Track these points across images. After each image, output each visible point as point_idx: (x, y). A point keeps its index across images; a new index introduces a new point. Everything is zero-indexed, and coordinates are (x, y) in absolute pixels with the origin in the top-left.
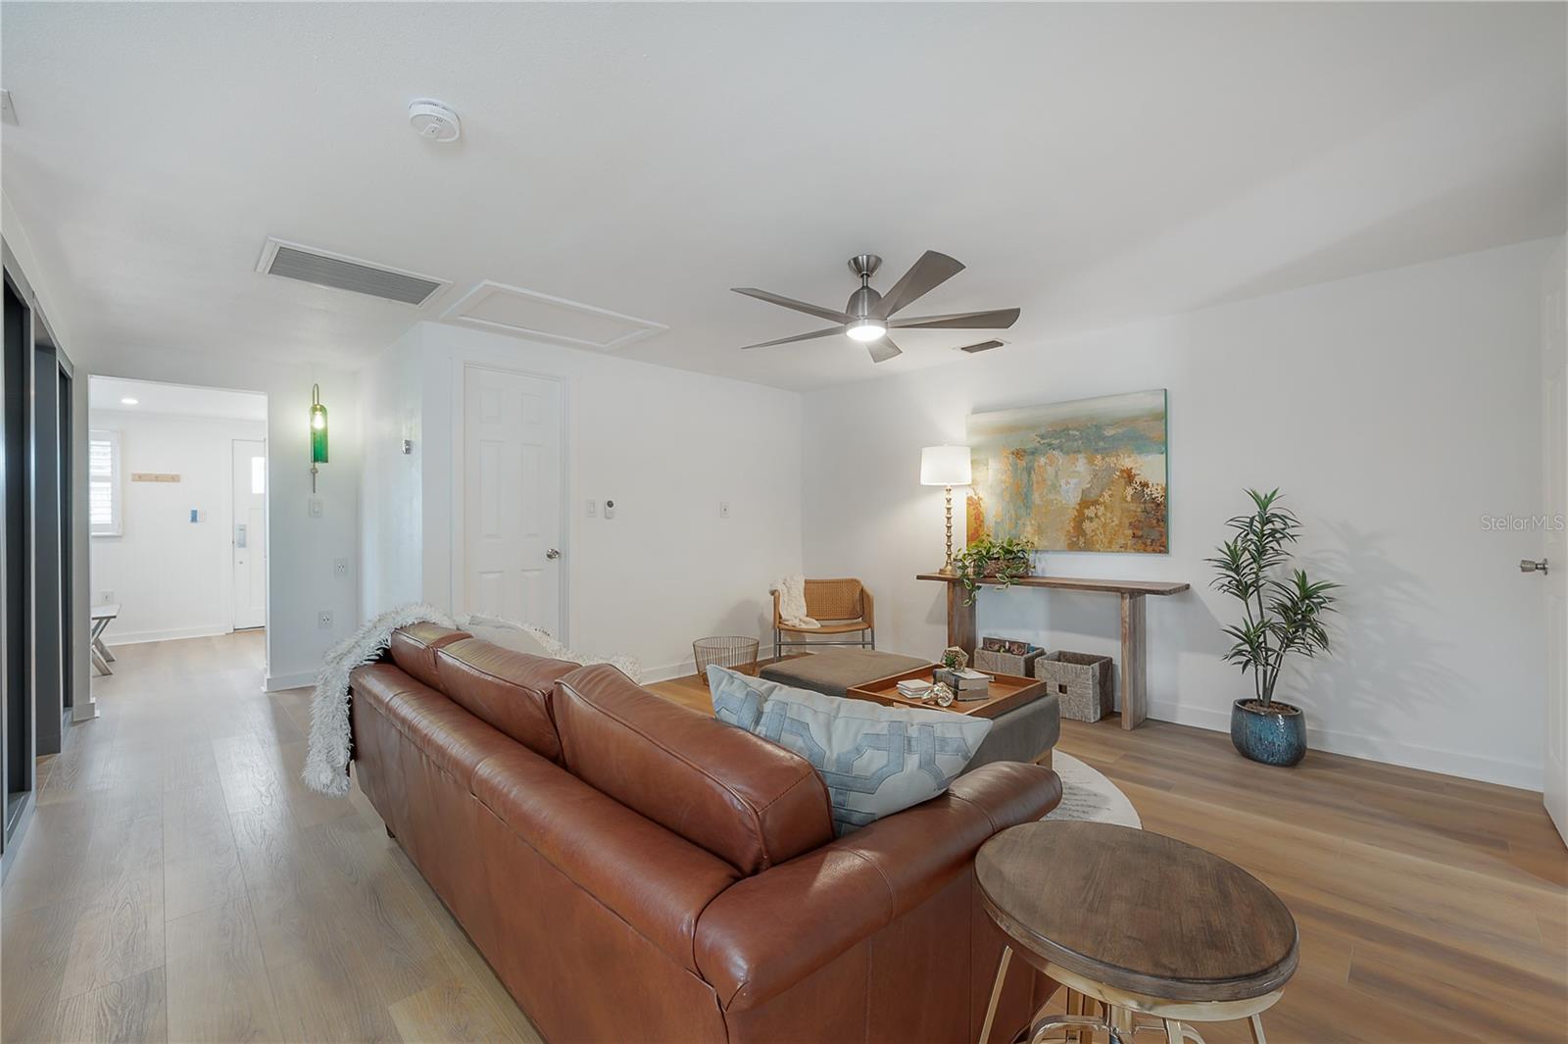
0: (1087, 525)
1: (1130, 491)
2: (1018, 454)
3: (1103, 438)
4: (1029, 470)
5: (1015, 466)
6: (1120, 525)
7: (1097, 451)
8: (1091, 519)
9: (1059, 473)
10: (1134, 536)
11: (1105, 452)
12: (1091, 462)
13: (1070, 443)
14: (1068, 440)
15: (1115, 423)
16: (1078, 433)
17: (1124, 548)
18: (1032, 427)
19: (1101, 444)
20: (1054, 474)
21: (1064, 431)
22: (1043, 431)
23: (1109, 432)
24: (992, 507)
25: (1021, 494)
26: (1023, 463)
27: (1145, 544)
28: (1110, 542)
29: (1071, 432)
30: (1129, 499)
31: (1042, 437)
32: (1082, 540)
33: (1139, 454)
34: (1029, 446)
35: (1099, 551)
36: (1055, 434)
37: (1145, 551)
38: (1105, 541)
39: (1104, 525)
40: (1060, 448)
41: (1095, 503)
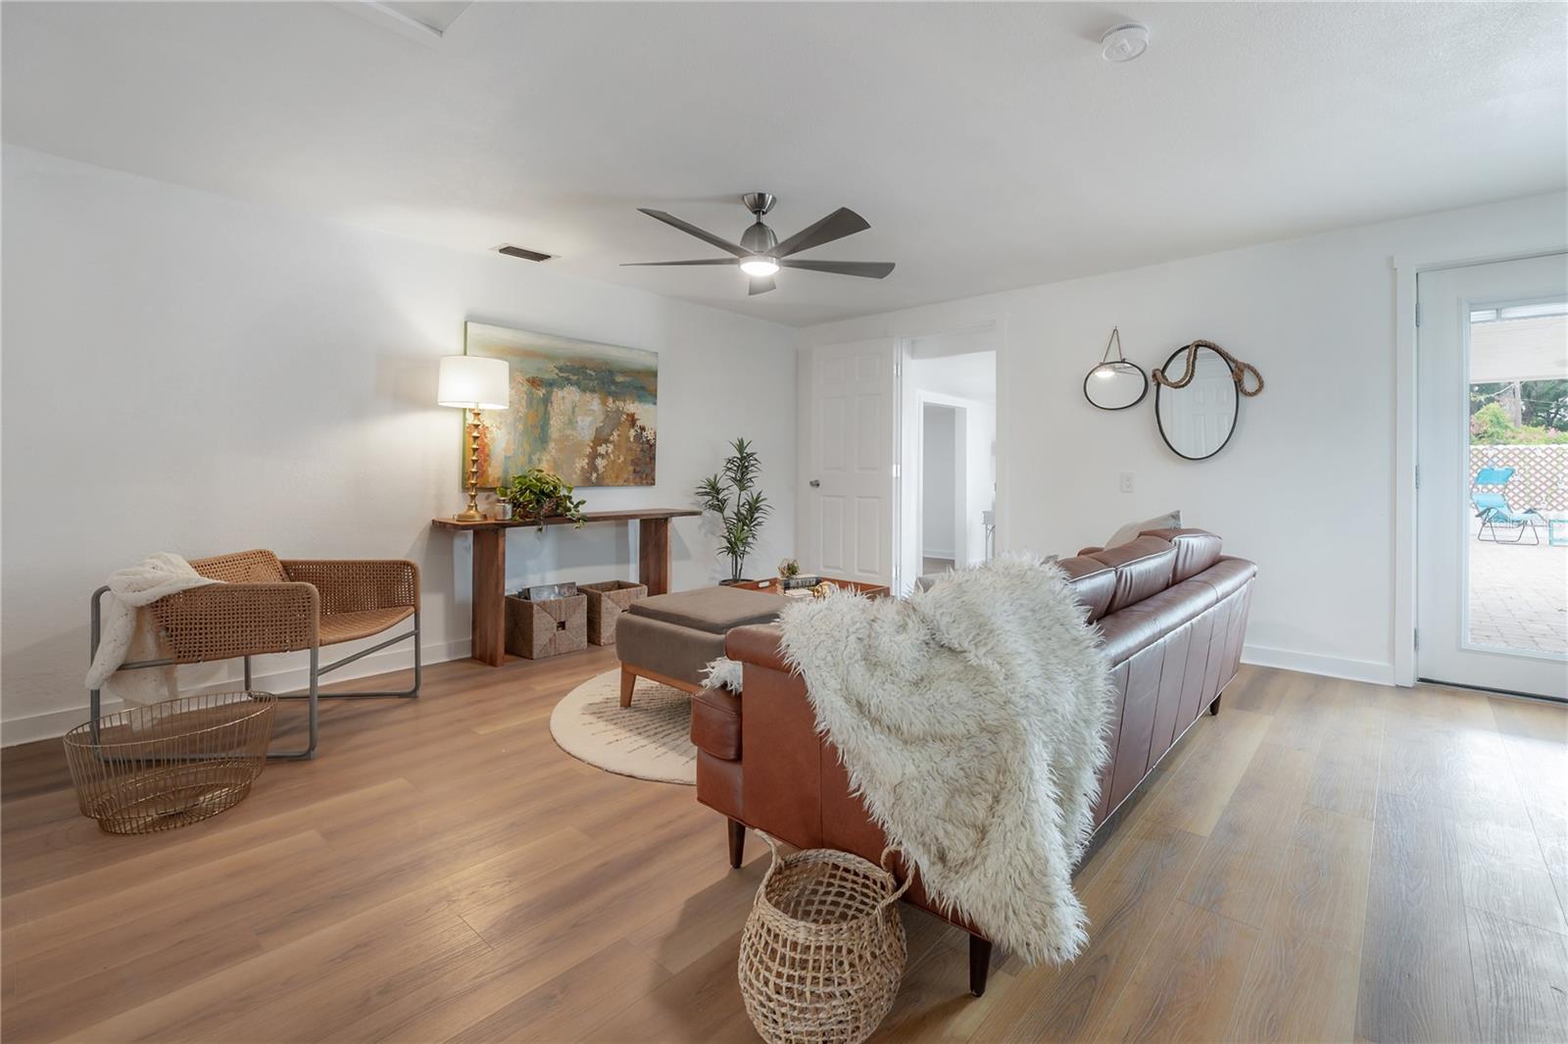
0: (600, 463)
1: (632, 433)
2: (534, 382)
3: (616, 384)
4: (546, 401)
5: (530, 395)
6: (624, 462)
7: (609, 394)
8: (602, 456)
9: (576, 409)
10: (635, 471)
11: (616, 396)
12: (604, 403)
13: (587, 382)
14: (584, 379)
15: (624, 372)
16: (593, 374)
17: (627, 483)
18: (548, 357)
19: (613, 388)
20: (571, 410)
21: (582, 368)
22: (561, 363)
23: (620, 379)
24: (502, 441)
25: (537, 428)
26: (541, 392)
27: (641, 478)
28: (617, 477)
29: (588, 371)
30: (632, 439)
31: (561, 369)
32: (595, 475)
33: (640, 402)
34: (547, 376)
35: (608, 486)
36: (574, 370)
37: (641, 484)
38: (613, 476)
39: (613, 462)
40: (578, 384)
41: (607, 441)
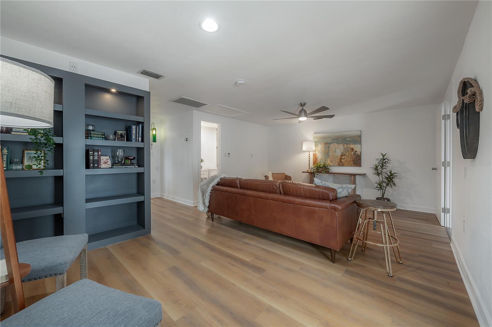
0: (342, 160)
1: (353, 153)
2: (326, 144)
3: (347, 141)
4: (329, 147)
5: (325, 146)
6: (350, 160)
7: (345, 144)
8: (343, 159)
9: (336, 148)
10: (353, 163)
11: (347, 144)
12: (343, 146)
13: (339, 142)
14: (338, 141)
15: (349, 137)
16: (340, 139)
17: (351, 166)
18: (329, 137)
19: (346, 142)
20: (335, 148)
21: (337, 139)
22: (332, 138)
23: (348, 139)
24: (319, 156)
25: (326, 153)
26: (327, 146)
27: (356, 164)
28: (348, 164)
29: (339, 139)
30: (352, 154)
31: (332, 140)
32: (341, 164)
33: (355, 144)
34: (329, 142)
35: (345, 166)
36: (335, 139)
37: (356, 166)
38: (347, 164)
39: (347, 160)
40: (336, 142)
41: (344, 155)
